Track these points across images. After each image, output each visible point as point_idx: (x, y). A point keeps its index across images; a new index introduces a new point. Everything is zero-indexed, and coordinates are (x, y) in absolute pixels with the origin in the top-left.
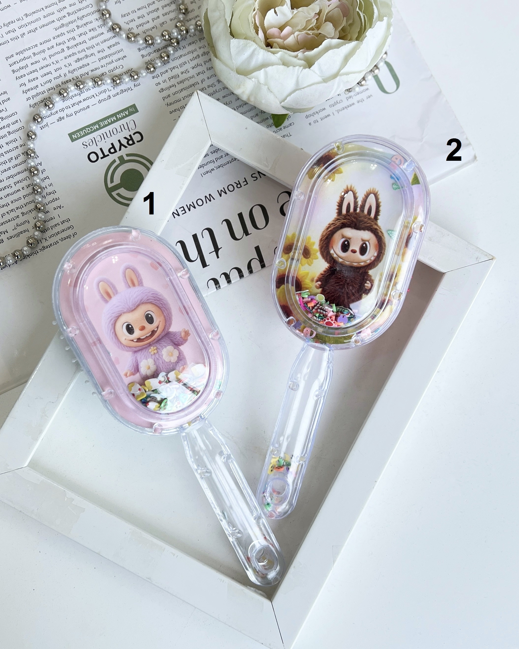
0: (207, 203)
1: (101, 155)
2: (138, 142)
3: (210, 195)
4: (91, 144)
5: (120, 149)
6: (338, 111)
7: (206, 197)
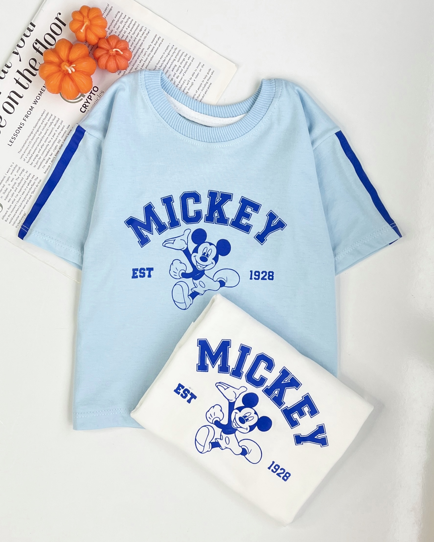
0: (35, 100)
1: (93, 92)
2: (81, 108)
3: (36, 104)
4: (100, 95)
5: (87, 100)
6: (5, 177)
7: (37, 102)
